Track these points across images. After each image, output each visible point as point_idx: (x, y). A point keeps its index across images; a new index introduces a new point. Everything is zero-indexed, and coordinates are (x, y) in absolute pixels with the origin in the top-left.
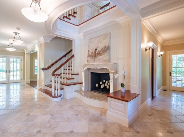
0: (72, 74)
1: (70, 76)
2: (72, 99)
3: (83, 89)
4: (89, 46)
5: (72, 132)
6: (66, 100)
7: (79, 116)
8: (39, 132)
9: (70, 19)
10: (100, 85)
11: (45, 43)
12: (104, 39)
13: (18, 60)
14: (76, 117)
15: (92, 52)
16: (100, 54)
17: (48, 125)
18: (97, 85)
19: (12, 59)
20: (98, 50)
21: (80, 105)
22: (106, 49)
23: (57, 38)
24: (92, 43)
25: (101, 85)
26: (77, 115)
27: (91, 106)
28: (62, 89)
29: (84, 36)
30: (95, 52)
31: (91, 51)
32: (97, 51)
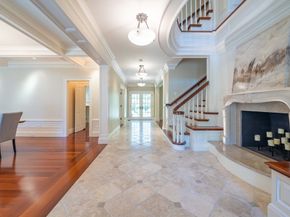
0: (204, 113)
1: (202, 116)
2: (201, 153)
3: (224, 140)
4: (237, 60)
5: (178, 205)
6: (192, 152)
7: (202, 185)
8: (140, 182)
9: (200, 26)
10: (265, 139)
11: (170, 71)
12: (272, 36)
13: (150, 95)
14: (196, 184)
15: (243, 71)
16: (262, 72)
17: (153, 178)
18: (257, 138)
19: (144, 96)
20: (258, 62)
21: (212, 167)
22: (278, 58)
23: (185, 60)
24: (243, 53)
25: (270, 139)
26: (199, 182)
27: (233, 176)
28: (187, 134)
29: (226, 45)
30: (250, 70)
31: (239, 70)
32: (255, 66)
